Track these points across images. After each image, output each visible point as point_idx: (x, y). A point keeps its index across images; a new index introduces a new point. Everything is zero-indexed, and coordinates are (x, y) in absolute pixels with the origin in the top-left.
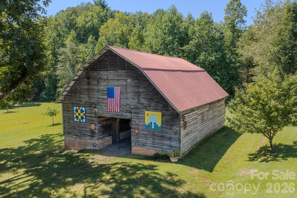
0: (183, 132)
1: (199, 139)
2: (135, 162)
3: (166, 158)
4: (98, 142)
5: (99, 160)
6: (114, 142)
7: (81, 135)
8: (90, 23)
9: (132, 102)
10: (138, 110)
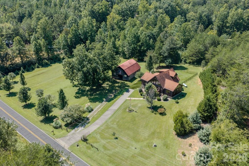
1: (132, 78)
2: (123, 81)
3: (127, 81)
5: (118, 81)
7: (115, 77)
8: (101, 10)
9: (123, 73)
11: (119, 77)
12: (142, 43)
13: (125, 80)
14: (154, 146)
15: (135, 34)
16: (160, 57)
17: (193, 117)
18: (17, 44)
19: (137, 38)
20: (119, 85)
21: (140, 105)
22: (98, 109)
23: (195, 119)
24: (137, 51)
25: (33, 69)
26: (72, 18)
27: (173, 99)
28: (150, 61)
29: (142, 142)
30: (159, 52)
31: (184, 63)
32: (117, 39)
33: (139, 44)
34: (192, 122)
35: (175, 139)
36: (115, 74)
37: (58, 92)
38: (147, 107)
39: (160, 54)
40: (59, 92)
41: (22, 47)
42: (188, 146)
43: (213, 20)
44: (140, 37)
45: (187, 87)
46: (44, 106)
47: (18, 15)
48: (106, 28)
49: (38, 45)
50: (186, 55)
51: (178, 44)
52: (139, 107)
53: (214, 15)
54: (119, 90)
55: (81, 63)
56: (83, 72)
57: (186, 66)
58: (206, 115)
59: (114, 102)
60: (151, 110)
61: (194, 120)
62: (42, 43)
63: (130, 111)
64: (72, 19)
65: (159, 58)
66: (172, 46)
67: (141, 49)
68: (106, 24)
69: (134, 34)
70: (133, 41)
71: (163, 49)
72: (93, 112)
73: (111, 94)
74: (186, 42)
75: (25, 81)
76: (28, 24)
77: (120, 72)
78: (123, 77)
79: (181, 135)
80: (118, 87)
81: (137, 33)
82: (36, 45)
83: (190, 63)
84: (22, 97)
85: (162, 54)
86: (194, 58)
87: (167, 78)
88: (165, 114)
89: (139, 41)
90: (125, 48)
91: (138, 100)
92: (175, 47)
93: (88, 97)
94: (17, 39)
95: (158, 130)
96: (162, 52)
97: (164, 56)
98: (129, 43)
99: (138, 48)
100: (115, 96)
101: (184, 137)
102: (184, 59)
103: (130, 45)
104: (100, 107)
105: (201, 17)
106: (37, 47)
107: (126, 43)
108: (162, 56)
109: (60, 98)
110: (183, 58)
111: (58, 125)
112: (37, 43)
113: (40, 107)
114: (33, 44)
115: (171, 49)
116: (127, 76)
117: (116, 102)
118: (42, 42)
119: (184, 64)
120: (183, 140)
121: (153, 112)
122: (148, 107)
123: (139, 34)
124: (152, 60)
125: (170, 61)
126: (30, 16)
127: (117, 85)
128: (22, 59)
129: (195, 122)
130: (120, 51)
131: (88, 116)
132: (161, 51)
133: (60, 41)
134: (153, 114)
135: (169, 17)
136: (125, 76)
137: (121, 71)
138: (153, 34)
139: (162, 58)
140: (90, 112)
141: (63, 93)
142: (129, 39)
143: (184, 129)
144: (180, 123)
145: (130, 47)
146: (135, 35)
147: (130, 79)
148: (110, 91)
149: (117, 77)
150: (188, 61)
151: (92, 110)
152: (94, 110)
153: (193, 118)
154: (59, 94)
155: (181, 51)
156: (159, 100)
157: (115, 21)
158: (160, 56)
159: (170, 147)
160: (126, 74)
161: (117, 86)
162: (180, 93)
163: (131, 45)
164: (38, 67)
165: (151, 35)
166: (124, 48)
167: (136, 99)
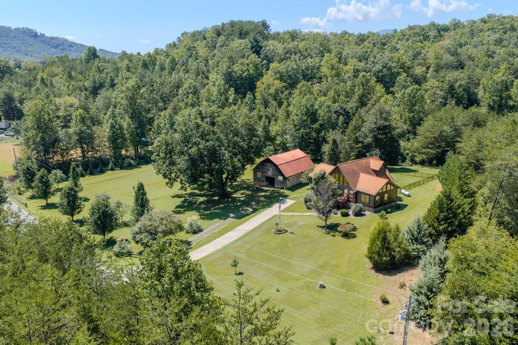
0: (288, 182)
1: (295, 184)
2: (275, 189)
3: (283, 189)
4: (264, 183)
5: (266, 188)
6: (270, 184)
7: (260, 181)
8: (246, 73)
9: (275, 173)
10: (277, 176)
11: (268, 183)
12: (321, 125)
13: (280, 187)
14: (320, 287)
15: (308, 106)
16: (356, 146)
17: (411, 229)
18: (78, 123)
19: (312, 115)
20: (268, 194)
21: (302, 223)
22: (214, 229)
23: (416, 233)
24: (311, 141)
25: (102, 172)
26: (189, 85)
27: (374, 212)
28: (333, 150)
29: (294, 281)
30: (354, 136)
31: (411, 163)
32: (273, 122)
33: (316, 126)
34: (410, 241)
35: (370, 276)
36: (259, 175)
37: (134, 188)
38: (318, 226)
39: (357, 141)
40: (136, 189)
41: (85, 128)
42: (397, 288)
43: (479, 97)
44: (318, 112)
45: (409, 196)
46: (101, 211)
47: (92, 86)
48: (253, 104)
49: (117, 127)
50: (413, 148)
51: (398, 128)
52: (301, 226)
53: (481, 86)
54: (266, 202)
55: (186, 140)
56: (189, 155)
57: (414, 167)
58: (444, 229)
59: (249, 219)
60: (324, 231)
61: (413, 236)
62: (125, 125)
63: (280, 232)
64: (189, 87)
65: (356, 148)
66: (381, 122)
67: (318, 137)
68: (254, 97)
69: (306, 107)
70: (304, 121)
71: (361, 130)
72: (201, 233)
73: (247, 208)
74: (415, 123)
75: (80, 184)
76: (107, 98)
77: (269, 170)
78: (275, 181)
79: (383, 270)
80: (265, 196)
81: (312, 106)
82: (113, 127)
83: (422, 163)
84: (66, 203)
85: (361, 139)
86: (431, 151)
87: (363, 172)
88: (354, 236)
89: (314, 120)
90: (288, 137)
91: (300, 215)
92: (387, 123)
93: (200, 212)
94: (80, 115)
95: (334, 262)
96: (360, 137)
97: (365, 144)
98: (295, 126)
99: (314, 135)
100: (255, 210)
101: (390, 272)
102: (410, 155)
103: (296, 130)
104: (217, 227)
105: (452, 88)
106: (115, 130)
107: (289, 126)
108: (360, 145)
109: (137, 200)
110: (407, 154)
111: (124, 249)
112: (116, 124)
113: (93, 214)
114: (109, 124)
115: (379, 129)
116: (285, 178)
117: (253, 218)
118: (126, 123)
119: (411, 166)
120: (388, 277)
121: (329, 233)
122: (320, 227)
123: (316, 107)
124: (336, 148)
125: (377, 153)
126: (113, 85)
127: (263, 194)
128: (83, 152)
129: (416, 240)
130: (278, 144)
131: (189, 240)
132: (357, 135)
133: (160, 124)
134: (329, 237)
135: (382, 86)
136: (280, 178)
137: (271, 169)
138: (345, 110)
139: (360, 147)
140: (195, 232)
141: (144, 191)
142: (295, 118)
143: (390, 254)
144: (380, 240)
145: (297, 133)
146: (308, 109)
147: (289, 184)
148: (246, 203)
149: (263, 181)
150: (418, 159)
151: (201, 230)
152: (204, 232)
153: (411, 232)
154: (136, 193)
155: (405, 141)
156: (345, 215)
157: (272, 91)
158: (357, 144)
159: (355, 290)
160: (282, 174)
161: (262, 196)
162: (394, 204)
163: (300, 129)
164: (112, 169)
165: (341, 111)
166: (285, 137)
167: (295, 214)
